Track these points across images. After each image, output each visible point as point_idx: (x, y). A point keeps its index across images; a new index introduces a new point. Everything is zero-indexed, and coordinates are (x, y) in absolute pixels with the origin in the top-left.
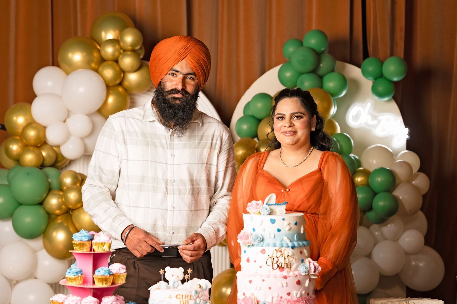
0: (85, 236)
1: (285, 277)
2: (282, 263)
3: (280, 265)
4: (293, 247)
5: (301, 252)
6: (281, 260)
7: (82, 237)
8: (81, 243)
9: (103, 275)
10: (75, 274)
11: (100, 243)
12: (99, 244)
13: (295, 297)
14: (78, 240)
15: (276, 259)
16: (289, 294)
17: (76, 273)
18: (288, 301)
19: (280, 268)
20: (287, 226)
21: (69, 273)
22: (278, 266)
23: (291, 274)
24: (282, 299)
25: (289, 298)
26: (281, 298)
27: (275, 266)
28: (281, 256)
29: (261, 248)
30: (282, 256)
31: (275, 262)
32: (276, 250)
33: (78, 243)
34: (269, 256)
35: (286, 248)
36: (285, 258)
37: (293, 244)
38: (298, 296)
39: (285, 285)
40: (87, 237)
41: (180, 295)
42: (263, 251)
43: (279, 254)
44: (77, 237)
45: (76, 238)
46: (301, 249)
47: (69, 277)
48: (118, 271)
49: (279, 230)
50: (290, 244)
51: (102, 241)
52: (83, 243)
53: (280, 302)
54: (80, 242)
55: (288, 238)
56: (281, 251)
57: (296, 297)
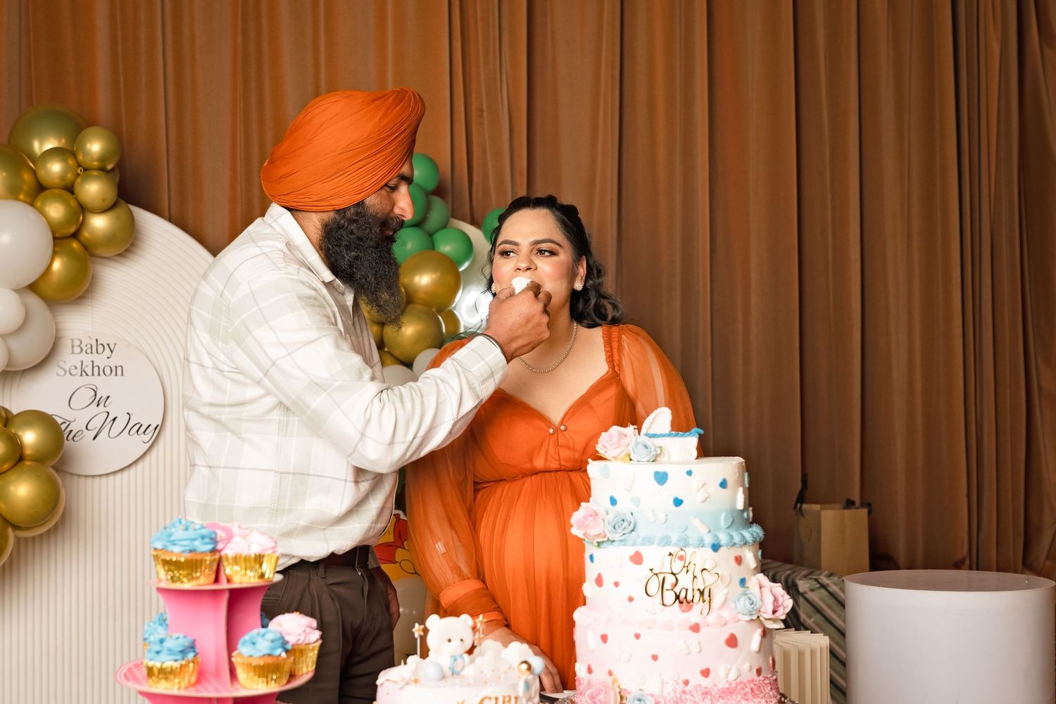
0: (203, 537)
1: (695, 628)
2: (687, 590)
3: (682, 595)
4: (716, 547)
5: (739, 560)
6: (685, 581)
7: (194, 540)
8: (192, 561)
9: (269, 655)
10: (179, 657)
11: (253, 556)
12: (247, 559)
13: (724, 681)
14: (183, 552)
15: (670, 580)
16: (706, 673)
17: (181, 652)
18: (706, 693)
19: (681, 603)
20: (698, 491)
21: (158, 652)
22: (677, 597)
23: (711, 618)
24: (688, 688)
25: (705, 682)
26: (686, 683)
27: (670, 597)
28: (685, 569)
29: (631, 551)
30: (687, 571)
31: (668, 585)
32: (670, 554)
33: (182, 560)
34: (651, 570)
35: (697, 550)
36: (695, 577)
37: (716, 537)
38: (732, 677)
39: (695, 649)
40: (207, 540)
41: (490, 698)
42: (637, 559)
43: (677, 566)
44: (177, 543)
45: (174, 544)
46: (737, 552)
47: (158, 665)
48: (302, 638)
49: (678, 502)
50: (709, 540)
51: (255, 550)
52: (199, 558)
53: (683, 695)
54: (188, 556)
55: (703, 522)
56: (681, 558)
57: (727, 681)
